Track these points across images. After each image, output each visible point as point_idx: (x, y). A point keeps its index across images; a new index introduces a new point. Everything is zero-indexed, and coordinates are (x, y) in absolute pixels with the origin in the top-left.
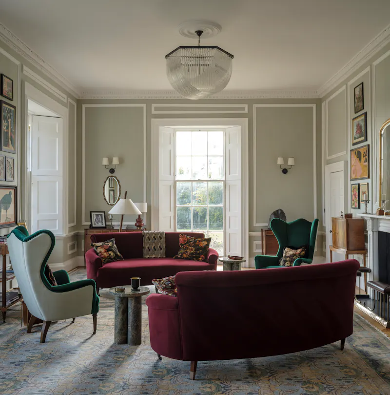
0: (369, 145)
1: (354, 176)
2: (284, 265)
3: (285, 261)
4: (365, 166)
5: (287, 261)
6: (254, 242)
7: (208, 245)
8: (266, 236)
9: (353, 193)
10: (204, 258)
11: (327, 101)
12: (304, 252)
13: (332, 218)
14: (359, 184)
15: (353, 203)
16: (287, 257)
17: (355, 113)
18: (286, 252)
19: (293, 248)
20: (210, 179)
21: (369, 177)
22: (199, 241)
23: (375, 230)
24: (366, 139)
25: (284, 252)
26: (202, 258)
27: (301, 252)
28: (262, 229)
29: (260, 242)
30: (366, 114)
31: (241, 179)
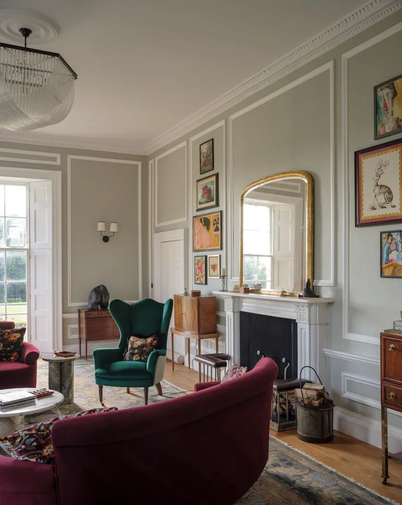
0: (221, 212)
1: (198, 247)
2: (131, 360)
3: (132, 354)
4: (216, 236)
5: (135, 354)
6: (69, 326)
7: (21, 338)
8: (87, 319)
9: (197, 266)
10: (18, 357)
11: (157, 159)
12: (156, 342)
13: (174, 295)
14: (206, 257)
15: (197, 278)
16: (135, 349)
17: (201, 174)
18: (133, 342)
19: (140, 336)
20: (7, 247)
21: (221, 249)
22: (9, 333)
23: (236, 310)
24: (217, 205)
25: (130, 343)
26: (15, 357)
27: (152, 342)
28: (79, 310)
29: (77, 326)
30: (217, 175)
31: (51, 247)
